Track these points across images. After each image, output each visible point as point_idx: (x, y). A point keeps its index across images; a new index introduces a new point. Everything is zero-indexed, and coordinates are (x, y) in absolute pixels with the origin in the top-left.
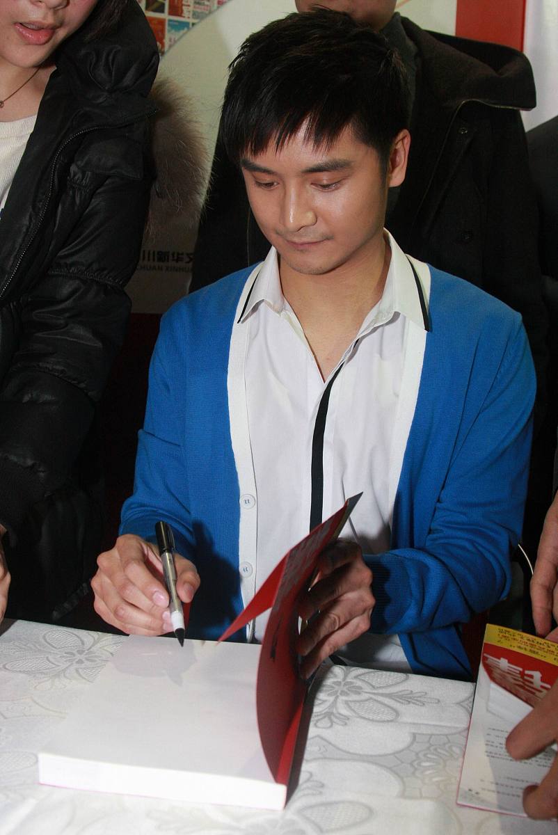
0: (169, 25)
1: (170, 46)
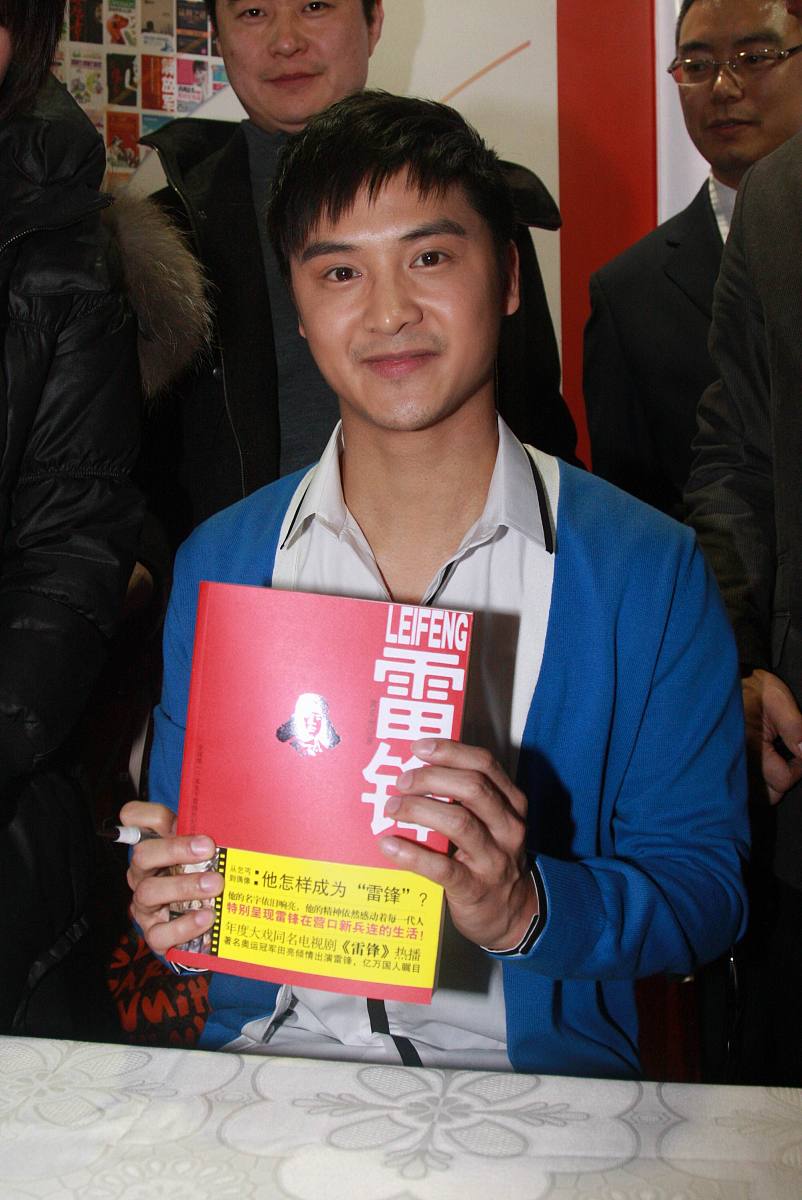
0: (144, 122)
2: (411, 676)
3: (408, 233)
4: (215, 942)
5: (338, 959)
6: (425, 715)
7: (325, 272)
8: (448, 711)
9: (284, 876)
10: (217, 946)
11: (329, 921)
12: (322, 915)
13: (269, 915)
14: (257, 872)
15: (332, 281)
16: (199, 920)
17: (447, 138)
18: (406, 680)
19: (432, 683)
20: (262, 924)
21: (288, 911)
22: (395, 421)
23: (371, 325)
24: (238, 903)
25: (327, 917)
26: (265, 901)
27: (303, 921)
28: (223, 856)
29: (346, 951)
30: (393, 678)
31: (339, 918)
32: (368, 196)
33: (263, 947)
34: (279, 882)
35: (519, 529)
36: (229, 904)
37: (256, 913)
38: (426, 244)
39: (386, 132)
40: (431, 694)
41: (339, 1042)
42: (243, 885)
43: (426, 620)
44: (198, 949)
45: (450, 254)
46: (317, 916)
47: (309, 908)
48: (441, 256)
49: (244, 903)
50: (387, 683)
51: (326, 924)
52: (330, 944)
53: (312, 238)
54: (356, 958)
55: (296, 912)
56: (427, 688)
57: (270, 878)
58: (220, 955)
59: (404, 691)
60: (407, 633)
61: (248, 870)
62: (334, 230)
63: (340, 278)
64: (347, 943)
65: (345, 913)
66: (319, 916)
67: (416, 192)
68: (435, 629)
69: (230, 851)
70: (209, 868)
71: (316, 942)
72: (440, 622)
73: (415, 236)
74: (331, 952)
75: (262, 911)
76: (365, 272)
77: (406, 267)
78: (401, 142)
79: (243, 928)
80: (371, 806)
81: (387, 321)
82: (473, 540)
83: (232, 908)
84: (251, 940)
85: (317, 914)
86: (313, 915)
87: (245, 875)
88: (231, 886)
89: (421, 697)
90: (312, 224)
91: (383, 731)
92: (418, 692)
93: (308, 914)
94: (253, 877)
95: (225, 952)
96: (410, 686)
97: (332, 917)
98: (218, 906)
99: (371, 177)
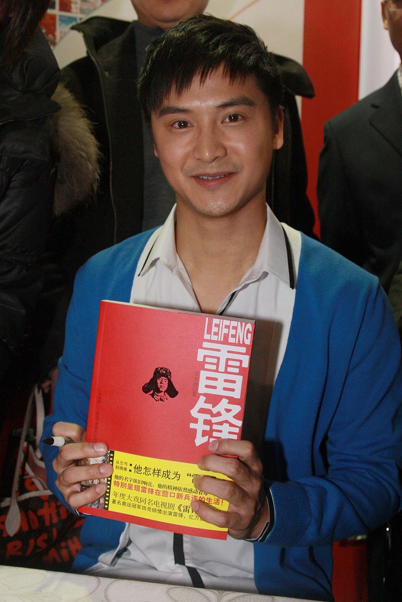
0: (61, 20)
1: (61, 38)
2: (218, 359)
3: (221, 104)
4: (107, 502)
5: (175, 514)
6: (226, 381)
7: (172, 123)
8: (239, 380)
9: (146, 468)
10: (108, 505)
11: (171, 493)
12: (167, 490)
13: (137, 488)
14: (131, 465)
15: (175, 128)
16: (98, 490)
17: (247, 47)
18: (215, 361)
19: (230, 363)
20: (134, 493)
21: (148, 487)
22: (210, 212)
23: (197, 156)
24: (120, 481)
25: (170, 491)
26: (135, 481)
27: (156, 493)
28: (112, 455)
29: (180, 510)
30: (207, 360)
31: (177, 492)
32: (199, 82)
33: (134, 506)
34: (143, 471)
35: (275, 274)
36: (115, 482)
37: (130, 487)
38: (231, 110)
39: (211, 43)
40: (229, 369)
41: (155, 569)
42: (123, 471)
43: (227, 327)
44: (97, 506)
45: (244, 116)
46: (164, 490)
47: (160, 486)
48: (240, 117)
49: (124, 481)
50: (204, 362)
51: (169, 495)
52: (172, 506)
53: (166, 103)
54: (185, 514)
55: (152, 487)
56: (227, 366)
57: (138, 469)
58: (109, 510)
59: (214, 367)
60: (216, 334)
61: (126, 463)
62: (179, 99)
63: (180, 127)
64: (180, 505)
65: (180, 489)
66: (166, 490)
67: (228, 79)
68: (233, 332)
69: (116, 452)
70: (104, 461)
71: (164, 504)
72: (235, 328)
73: (225, 106)
74: (171, 510)
75: (134, 486)
76: (195, 125)
77: (219, 123)
78: (220, 49)
79: (123, 495)
80: (195, 430)
81: (207, 155)
82: (248, 279)
83: (117, 484)
84: (128, 501)
85: (165, 489)
86: (162, 490)
87: (124, 466)
88: (117, 472)
89: (224, 371)
90: (166, 95)
91: (202, 389)
92: (222, 368)
93: (159, 489)
94: (129, 468)
95: (113, 508)
96: (217, 364)
97: (172, 491)
98: (109, 483)
99: (201, 70)
